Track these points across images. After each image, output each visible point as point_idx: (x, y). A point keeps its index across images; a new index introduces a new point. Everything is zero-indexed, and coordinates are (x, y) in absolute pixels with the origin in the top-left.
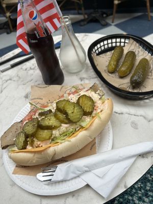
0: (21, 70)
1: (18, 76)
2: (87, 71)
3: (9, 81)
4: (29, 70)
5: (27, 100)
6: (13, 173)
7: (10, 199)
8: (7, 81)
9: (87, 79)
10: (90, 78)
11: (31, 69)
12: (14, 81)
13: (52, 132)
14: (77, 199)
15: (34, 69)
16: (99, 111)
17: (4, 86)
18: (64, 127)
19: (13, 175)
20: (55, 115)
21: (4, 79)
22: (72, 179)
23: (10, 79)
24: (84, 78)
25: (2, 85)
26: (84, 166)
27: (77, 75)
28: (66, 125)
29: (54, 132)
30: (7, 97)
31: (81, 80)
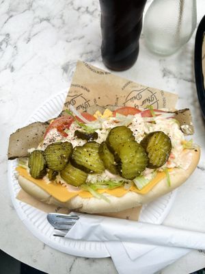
0: (71, 7)
1: (62, 16)
2: (181, 58)
3: (45, 23)
4: (83, 13)
5: (65, 74)
6: (17, 198)
7: (6, 225)
8: (41, 21)
9: (175, 77)
10: (180, 77)
11: (87, 11)
12: (53, 26)
13: (87, 177)
14: (90, 264)
15: (92, 13)
16: (172, 165)
17: (35, 30)
18: (108, 175)
19: (17, 200)
20: (101, 153)
21: (37, 13)
22: (93, 241)
23: (48, 20)
24: (170, 73)
25: (33, 26)
26: (115, 235)
27: (160, 61)
28: (111, 176)
29: (90, 177)
30: (36, 54)
31: (164, 75)
